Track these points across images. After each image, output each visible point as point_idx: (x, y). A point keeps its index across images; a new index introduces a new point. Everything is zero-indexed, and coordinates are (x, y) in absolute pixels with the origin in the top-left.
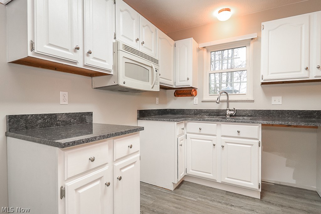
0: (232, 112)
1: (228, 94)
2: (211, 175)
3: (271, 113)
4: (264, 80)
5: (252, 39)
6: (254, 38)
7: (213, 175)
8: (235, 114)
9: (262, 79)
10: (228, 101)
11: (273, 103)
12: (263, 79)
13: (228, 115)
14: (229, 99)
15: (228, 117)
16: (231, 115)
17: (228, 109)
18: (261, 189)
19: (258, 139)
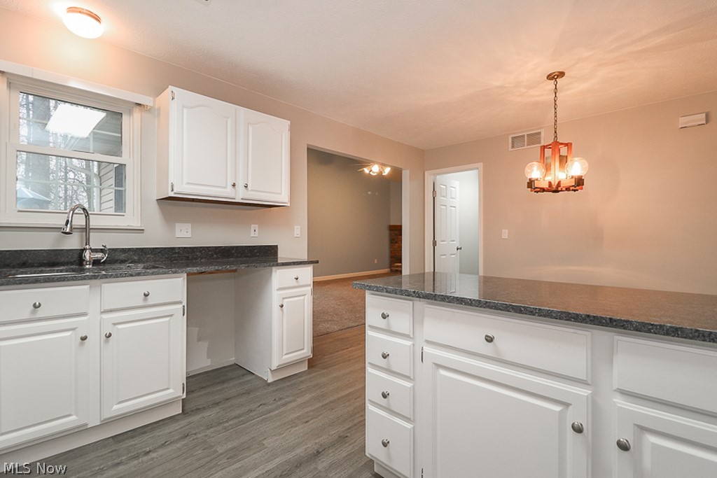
0: (99, 255)
1: (89, 212)
2: (74, 417)
3: (176, 253)
4: (175, 193)
5: (139, 105)
6: (144, 105)
7: (77, 416)
8: (105, 258)
9: (172, 190)
10: (86, 230)
11: (178, 234)
12: (175, 191)
13: (90, 261)
14: (91, 224)
15: (87, 266)
16: (96, 262)
17: (88, 247)
18: (187, 393)
19: (181, 303)
